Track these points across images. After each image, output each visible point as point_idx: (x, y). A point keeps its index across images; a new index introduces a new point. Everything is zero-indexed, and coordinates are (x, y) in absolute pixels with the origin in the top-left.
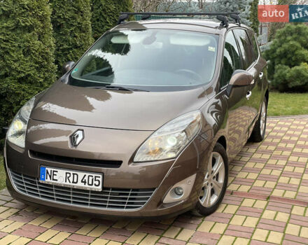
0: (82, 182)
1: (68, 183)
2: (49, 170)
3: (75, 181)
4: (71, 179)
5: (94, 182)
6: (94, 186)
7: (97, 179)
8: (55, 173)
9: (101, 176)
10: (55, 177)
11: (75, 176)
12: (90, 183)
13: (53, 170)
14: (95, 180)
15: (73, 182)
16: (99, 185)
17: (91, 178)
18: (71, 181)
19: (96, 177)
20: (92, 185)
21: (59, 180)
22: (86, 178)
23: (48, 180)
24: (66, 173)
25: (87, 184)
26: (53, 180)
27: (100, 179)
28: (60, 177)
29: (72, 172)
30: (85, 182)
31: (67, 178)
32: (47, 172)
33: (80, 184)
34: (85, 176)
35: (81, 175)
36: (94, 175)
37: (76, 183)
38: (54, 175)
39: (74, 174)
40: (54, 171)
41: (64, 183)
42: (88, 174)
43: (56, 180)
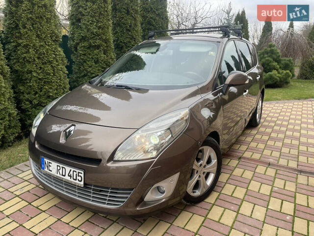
0: (69, 176)
1: (58, 175)
2: (46, 160)
3: (64, 174)
4: (61, 171)
5: (78, 178)
6: (77, 181)
7: (80, 174)
8: (50, 164)
9: (83, 172)
10: (50, 168)
11: (64, 169)
12: (75, 178)
13: (49, 161)
14: (79, 176)
15: (62, 175)
16: (81, 181)
17: (75, 173)
18: (61, 174)
19: (79, 173)
20: (76, 180)
21: (53, 171)
22: (71, 173)
23: (46, 170)
24: (58, 166)
25: (72, 178)
26: (49, 170)
27: (82, 175)
28: (53, 168)
29: (61, 166)
30: (70, 176)
31: (58, 170)
32: (46, 163)
33: (67, 178)
34: (71, 170)
35: (68, 169)
36: (77, 171)
37: (65, 176)
39: (63, 168)
41: (56, 174)
42: (73, 170)
43: (51, 171)
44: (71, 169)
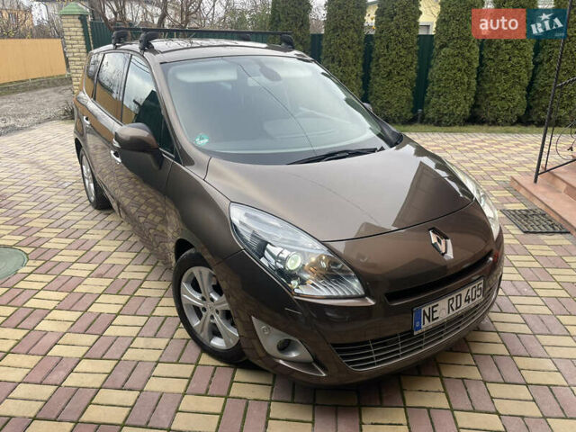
0: (466, 301)
1: (452, 313)
2: (426, 309)
3: (458, 305)
4: (454, 306)
5: (477, 293)
7: (479, 287)
9: (482, 281)
10: (435, 315)
13: (431, 306)
14: (478, 290)
15: (457, 308)
16: (481, 294)
17: (474, 290)
18: (454, 308)
20: (475, 298)
22: (470, 294)
23: (427, 325)
24: (449, 300)
25: (470, 300)
26: (433, 320)
28: (443, 310)
29: (454, 296)
30: (468, 300)
31: (450, 306)
32: (424, 311)
33: (465, 306)
34: (468, 291)
35: (464, 293)
36: (476, 285)
37: (461, 306)
38: (433, 312)
39: (457, 297)
40: (433, 307)
42: (471, 288)
43: (438, 318)
44: (468, 288)
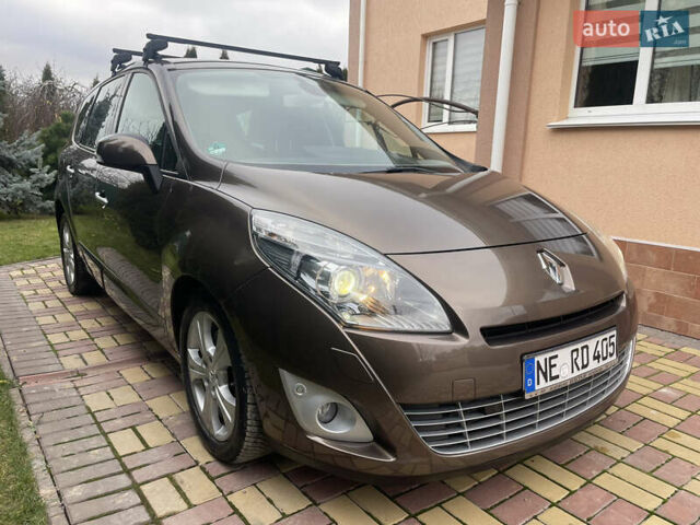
0: (595, 358)
1: (576, 373)
2: (541, 359)
3: (585, 362)
6: (609, 359)
8: (553, 362)
9: (614, 332)
10: (555, 372)
11: (585, 350)
14: (610, 346)
15: (584, 367)
17: (604, 344)
18: (580, 366)
19: (610, 338)
20: (606, 357)
21: (562, 375)
22: (599, 348)
27: (614, 340)
28: (563, 365)
29: (579, 346)
30: (598, 357)
31: (574, 362)
33: (593, 365)
34: (597, 343)
36: (607, 336)
38: (551, 366)
40: (551, 358)
41: (571, 375)
42: (600, 338)
43: (557, 377)
44: (597, 339)
